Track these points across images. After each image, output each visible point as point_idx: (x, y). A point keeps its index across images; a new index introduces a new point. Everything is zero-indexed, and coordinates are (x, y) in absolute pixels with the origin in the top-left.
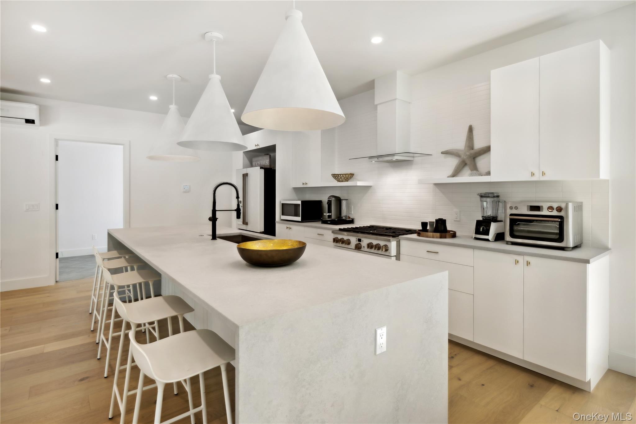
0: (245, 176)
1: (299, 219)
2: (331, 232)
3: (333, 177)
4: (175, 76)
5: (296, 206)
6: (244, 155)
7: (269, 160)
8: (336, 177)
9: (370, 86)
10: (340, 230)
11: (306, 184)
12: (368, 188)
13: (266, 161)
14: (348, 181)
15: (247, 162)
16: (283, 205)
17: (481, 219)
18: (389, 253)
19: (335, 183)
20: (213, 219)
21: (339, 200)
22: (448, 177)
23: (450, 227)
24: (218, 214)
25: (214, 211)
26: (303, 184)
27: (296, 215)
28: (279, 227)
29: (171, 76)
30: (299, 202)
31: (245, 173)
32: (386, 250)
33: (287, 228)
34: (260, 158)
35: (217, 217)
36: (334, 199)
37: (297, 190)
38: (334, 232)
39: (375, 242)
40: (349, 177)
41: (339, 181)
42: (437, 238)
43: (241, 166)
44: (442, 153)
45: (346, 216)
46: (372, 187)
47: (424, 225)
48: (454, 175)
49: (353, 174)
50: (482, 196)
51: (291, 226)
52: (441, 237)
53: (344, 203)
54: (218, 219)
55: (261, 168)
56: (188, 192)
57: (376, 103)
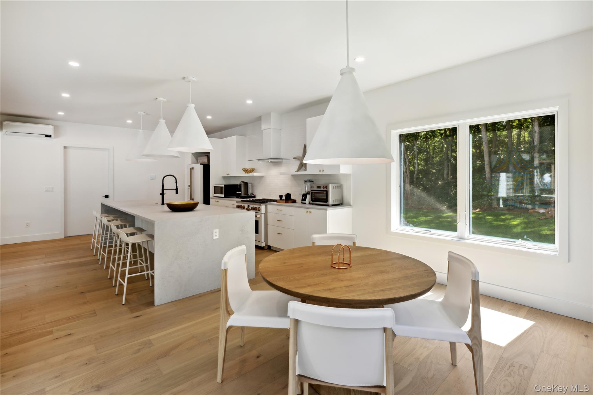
0: (192, 169)
1: (223, 196)
2: (236, 202)
3: (243, 170)
4: (142, 113)
5: (222, 187)
6: (193, 156)
7: (207, 159)
8: (245, 170)
9: (259, 119)
10: (242, 201)
11: (229, 174)
12: (262, 177)
13: (205, 160)
14: (251, 173)
15: (194, 159)
16: (215, 188)
17: (305, 193)
18: (261, 212)
19: (244, 174)
20: (163, 194)
21: (246, 184)
22: (296, 171)
23: (293, 198)
24: (165, 192)
25: (163, 190)
26: (227, 174)
27: (222, 193)
28: (212, 201)
29: (140, 113)
30: (223, 186)
31: (192, 167)
32: (259, 210)
33: (216, 201)
34: (202, 158)
35: (164, 193)
36: (243, 183)
37: (224, 178)
38: (237, 202)
39: (255, 206)
40: (252, 170)
41: (246, 173)
42: (284, 203)
43: (190, 162)
44: (293, 158)
45: (251, 194)
46: (264, 177)
47: (281, 197)
48: (298, 171)
49: (254, 169)
50: (305, 182)
51: (218, 200)
52: (286, 203)
53: (249, 186)
54: (165, 194)
55: (201, 164)
56: (154, 179)
57: (262, 129)
